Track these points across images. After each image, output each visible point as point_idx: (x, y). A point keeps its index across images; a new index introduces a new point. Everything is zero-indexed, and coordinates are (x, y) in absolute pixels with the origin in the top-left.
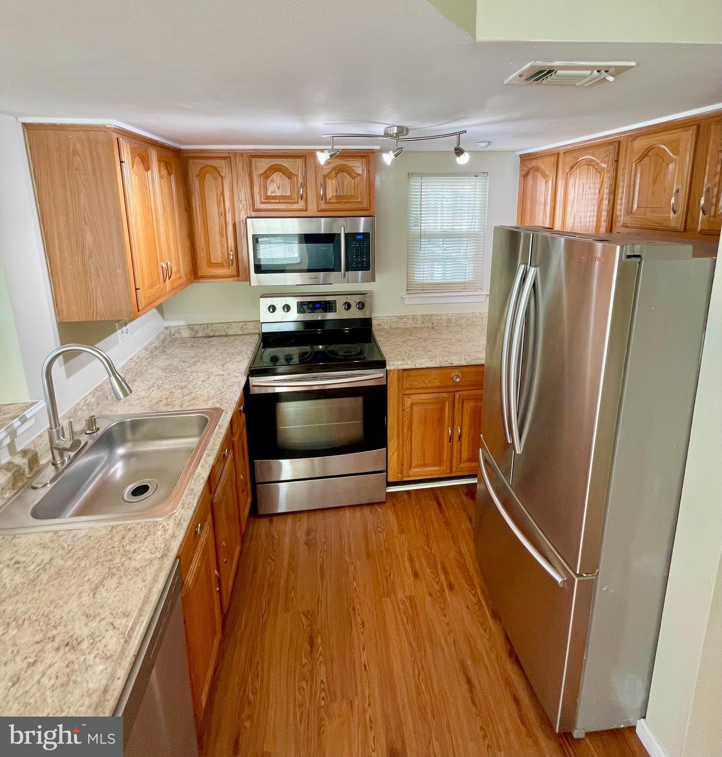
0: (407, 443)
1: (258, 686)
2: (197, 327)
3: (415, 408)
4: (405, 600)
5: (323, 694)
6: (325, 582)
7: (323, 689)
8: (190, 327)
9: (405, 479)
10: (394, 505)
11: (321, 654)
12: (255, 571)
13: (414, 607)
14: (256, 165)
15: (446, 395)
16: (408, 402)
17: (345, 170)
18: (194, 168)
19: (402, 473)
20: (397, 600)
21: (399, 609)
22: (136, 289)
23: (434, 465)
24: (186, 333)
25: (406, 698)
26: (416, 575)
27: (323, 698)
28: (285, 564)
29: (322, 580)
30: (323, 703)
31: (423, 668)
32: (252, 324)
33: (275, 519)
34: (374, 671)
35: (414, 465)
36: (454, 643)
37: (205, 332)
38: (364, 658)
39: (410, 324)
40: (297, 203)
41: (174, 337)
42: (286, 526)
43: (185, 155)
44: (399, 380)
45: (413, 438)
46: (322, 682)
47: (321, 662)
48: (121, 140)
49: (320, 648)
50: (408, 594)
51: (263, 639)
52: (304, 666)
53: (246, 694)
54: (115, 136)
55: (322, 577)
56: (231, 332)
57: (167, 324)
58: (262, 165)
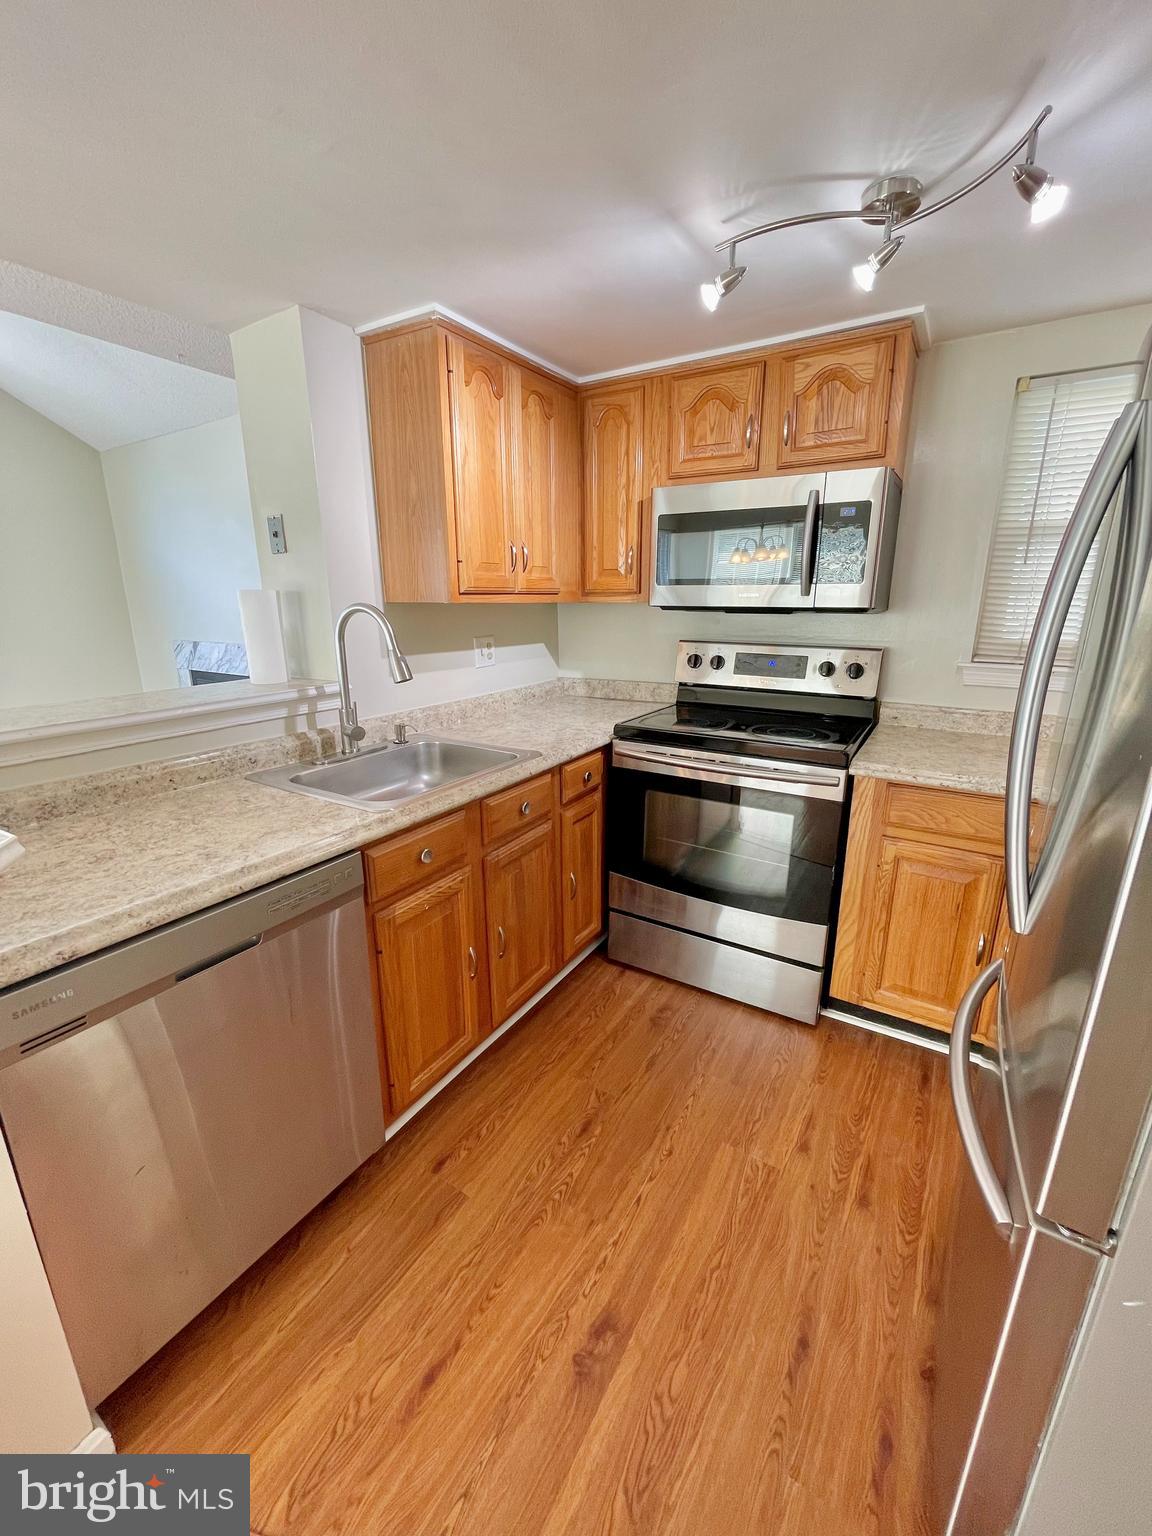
0: (878, 935)
1: (498, 1127)
2: (596, 683)
3: (905, 867)
4: (761, 1167)
5: (564, 1187)
6: (647, 1076)
7: (567, 1184)
8: (587, 682)
9: (867, 1005)
10: (829, 1038)
11: (589, 1146)
12: (568, 1015)
13: (769, 1184)
14: (679, 393)
15: (986, 861)
16: (891, 850)
17: (839, 375)
18: (594, 412)
19: (859, 990)
20: (744, 1160)
21: (741, 1172)
22: (458, 561)
23: (933, 999)
24: (581, 690)
25: (673, 1280)
26: (804, 1147)
27: (561, 1192)
28: (609, 1028)
29: (646, 1072)
30: (557, 1196)
31: (730, 1265)
32: (668, 687)
33: (628, 973)
34: (648, 1213)
35: (886, 983)
36: (812, 1278)
37: (603, 693)
38: (644, 1189)
39: (969, 727)
40: (740, 455)
41: (566, 693)
42: (638, 987)
43: (584, 394)
44: (876, 802)
45: (892, 927)
46: (571, 1175)
47: (584, 1154)
48: (450, 338)
49: (594, 1140)
50: (771, 1163)
51: (530, 1089)
52: (560, 1144)
53: (481, 1126)
54: (442, 332)
55: (648, 1069)
56: (637, 696)
57: (561, 673)
58: (689, 391)
